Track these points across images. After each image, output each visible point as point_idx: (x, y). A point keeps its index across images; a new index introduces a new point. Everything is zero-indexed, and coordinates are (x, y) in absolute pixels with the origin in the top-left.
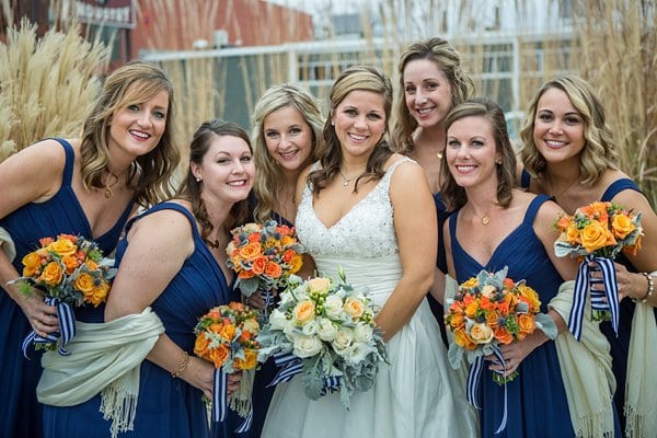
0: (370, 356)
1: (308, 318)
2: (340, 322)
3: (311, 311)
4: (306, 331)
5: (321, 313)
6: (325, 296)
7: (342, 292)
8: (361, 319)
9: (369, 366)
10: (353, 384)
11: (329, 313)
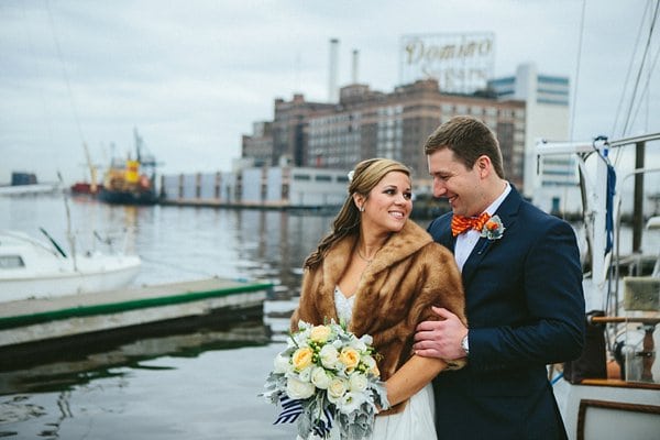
0: (365, 405)
1: (304, 366)
2: (334, 372)
3: (308, 358)
4: (301, 377)
5: (317, 362)
6: (321, 345)
7: (338, 343)
8: (357, 369)
9: (362, 415)
10: (346, 431)
11: (324, 362)
